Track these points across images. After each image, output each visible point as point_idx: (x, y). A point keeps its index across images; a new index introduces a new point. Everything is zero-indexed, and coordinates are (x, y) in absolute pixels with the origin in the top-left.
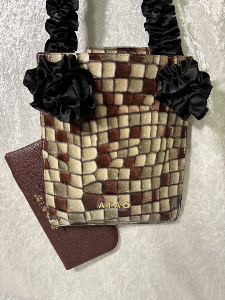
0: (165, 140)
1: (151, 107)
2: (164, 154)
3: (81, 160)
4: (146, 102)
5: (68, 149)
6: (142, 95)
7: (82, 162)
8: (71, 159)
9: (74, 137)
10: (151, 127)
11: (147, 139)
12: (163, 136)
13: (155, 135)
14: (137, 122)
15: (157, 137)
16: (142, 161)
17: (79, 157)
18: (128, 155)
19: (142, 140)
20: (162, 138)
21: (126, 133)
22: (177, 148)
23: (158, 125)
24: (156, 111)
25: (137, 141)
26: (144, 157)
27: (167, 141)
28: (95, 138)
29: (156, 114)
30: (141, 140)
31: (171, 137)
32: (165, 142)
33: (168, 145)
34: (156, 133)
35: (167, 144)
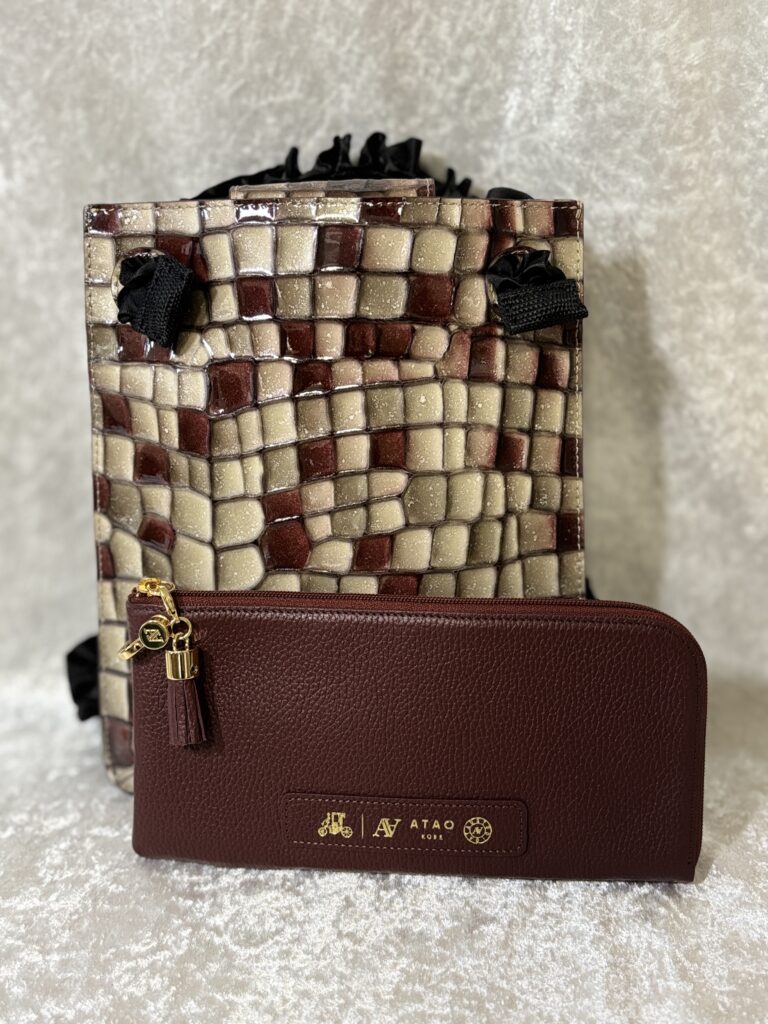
0: (497, 479)
1: (440, 366)
2: (497, 529)
3: (212, 544)
4: (419, 351)
5: (173, 505)
6: (406, 326)
7: (217, 552)
8: (181, 540)
9: (190, 463)
10: (444, 434)
11: (431, 474)
12: (491, 465)
13: (458, 459)
14: (391, 416)
15: (468, 469)
16: (416, 550)
17: (206, 532)
18: (368, 527)
19: (413, 476)
20: (485, 471)
21: (357, 452)
22: (547, 510)
23: (467, 427)
24: (458, 378)
25: (398, 480)
26: (424, 537)
27: (506, 483)
28: (256, 467)
29: (460, 390)
30: (410, 476)
31: (520, 470)
32: (499, 485)
33: (511, 499)
34: (462, 454)
35: (507, 494)
